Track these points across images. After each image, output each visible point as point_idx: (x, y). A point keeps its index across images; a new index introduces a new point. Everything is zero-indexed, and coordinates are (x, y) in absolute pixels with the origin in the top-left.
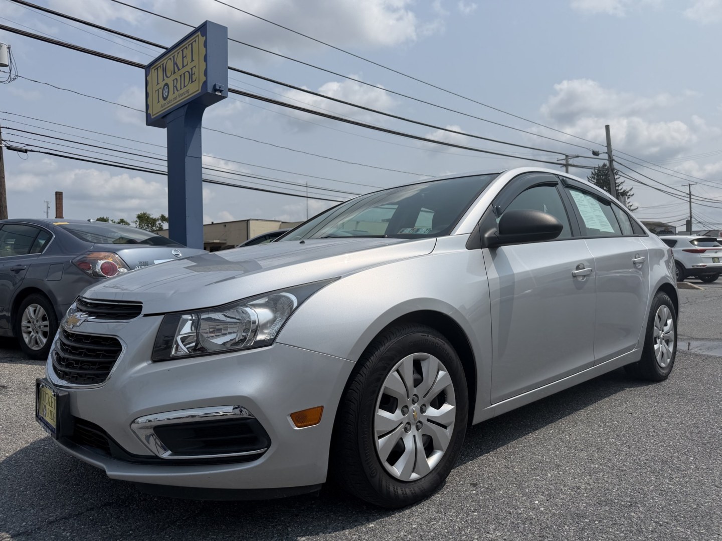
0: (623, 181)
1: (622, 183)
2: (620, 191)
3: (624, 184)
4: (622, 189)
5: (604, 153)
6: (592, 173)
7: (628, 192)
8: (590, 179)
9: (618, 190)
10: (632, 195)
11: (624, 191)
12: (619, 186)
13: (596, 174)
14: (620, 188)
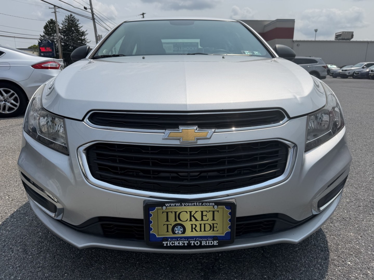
0: (82, 26)
1: (81, 27)
2: (81, 31)
3: (82, 27)
4: (81, 30)
5: (89, 9)
6: (65, 19)
7: (85, 32)
8: (64, 22)
9: (80, 30)
10: (87, 34)
11: (83, 31)
12: (80, 28)
13: (67, 20)
14: (80, 29)
